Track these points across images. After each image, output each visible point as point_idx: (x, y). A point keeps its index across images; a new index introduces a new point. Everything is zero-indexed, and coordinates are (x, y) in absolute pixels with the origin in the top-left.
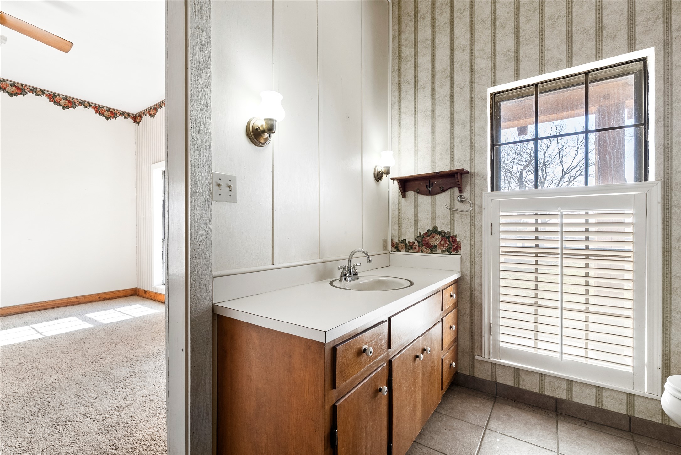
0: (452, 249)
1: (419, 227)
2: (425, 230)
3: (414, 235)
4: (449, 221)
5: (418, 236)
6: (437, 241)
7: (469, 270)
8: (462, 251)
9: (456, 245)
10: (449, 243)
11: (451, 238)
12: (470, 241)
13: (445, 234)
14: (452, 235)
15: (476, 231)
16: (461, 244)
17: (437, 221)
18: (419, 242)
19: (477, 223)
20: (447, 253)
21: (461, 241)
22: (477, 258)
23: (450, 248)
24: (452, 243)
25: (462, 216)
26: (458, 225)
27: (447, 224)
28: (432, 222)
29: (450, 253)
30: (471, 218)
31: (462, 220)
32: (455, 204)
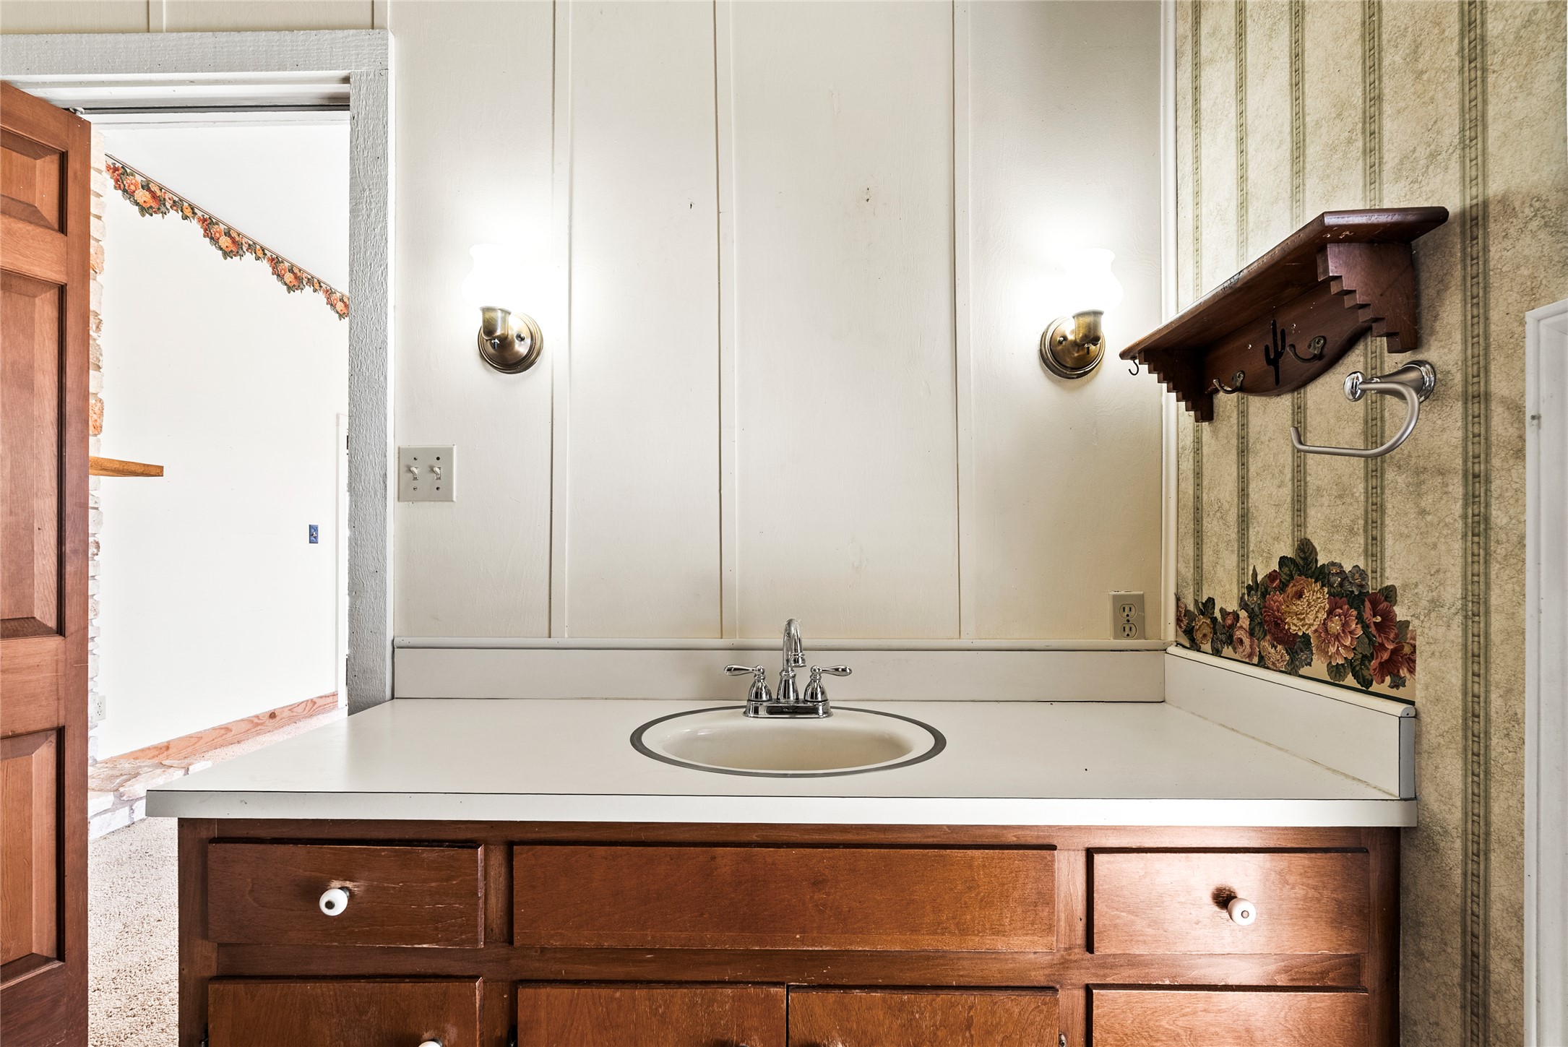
0: (1374, 663)
1: (1252, 547)
2: (1269, 558)
3: (1238, 581)
4: (1361, 512)
5: (1249, 588)
6: (1311, 616)
7: (1458, 802)
8: (1420, 684)
9: (1390, 646)
10: (1360, 632)
11: (1368, 604)
12: (1465, 631)
13: (1343, 580)
14: (1372, 586)
15: (1495, 567)
16: (1417, 643)
17: (1312, 512)
18: (1252, 617)
19: (1505, 520)
20: (1350, 680)
21: (1415, 623)
22: (1505, 742)
23: (1364, 657)
24: (1373, 630)
25: (1422, 477)
26: (1401, 535)
27: (1351, 530)
28: (1293, 519)
29: (1365, 686)
30: (1466, 486)
31: (1423, 504)
32: (1387, 414)
